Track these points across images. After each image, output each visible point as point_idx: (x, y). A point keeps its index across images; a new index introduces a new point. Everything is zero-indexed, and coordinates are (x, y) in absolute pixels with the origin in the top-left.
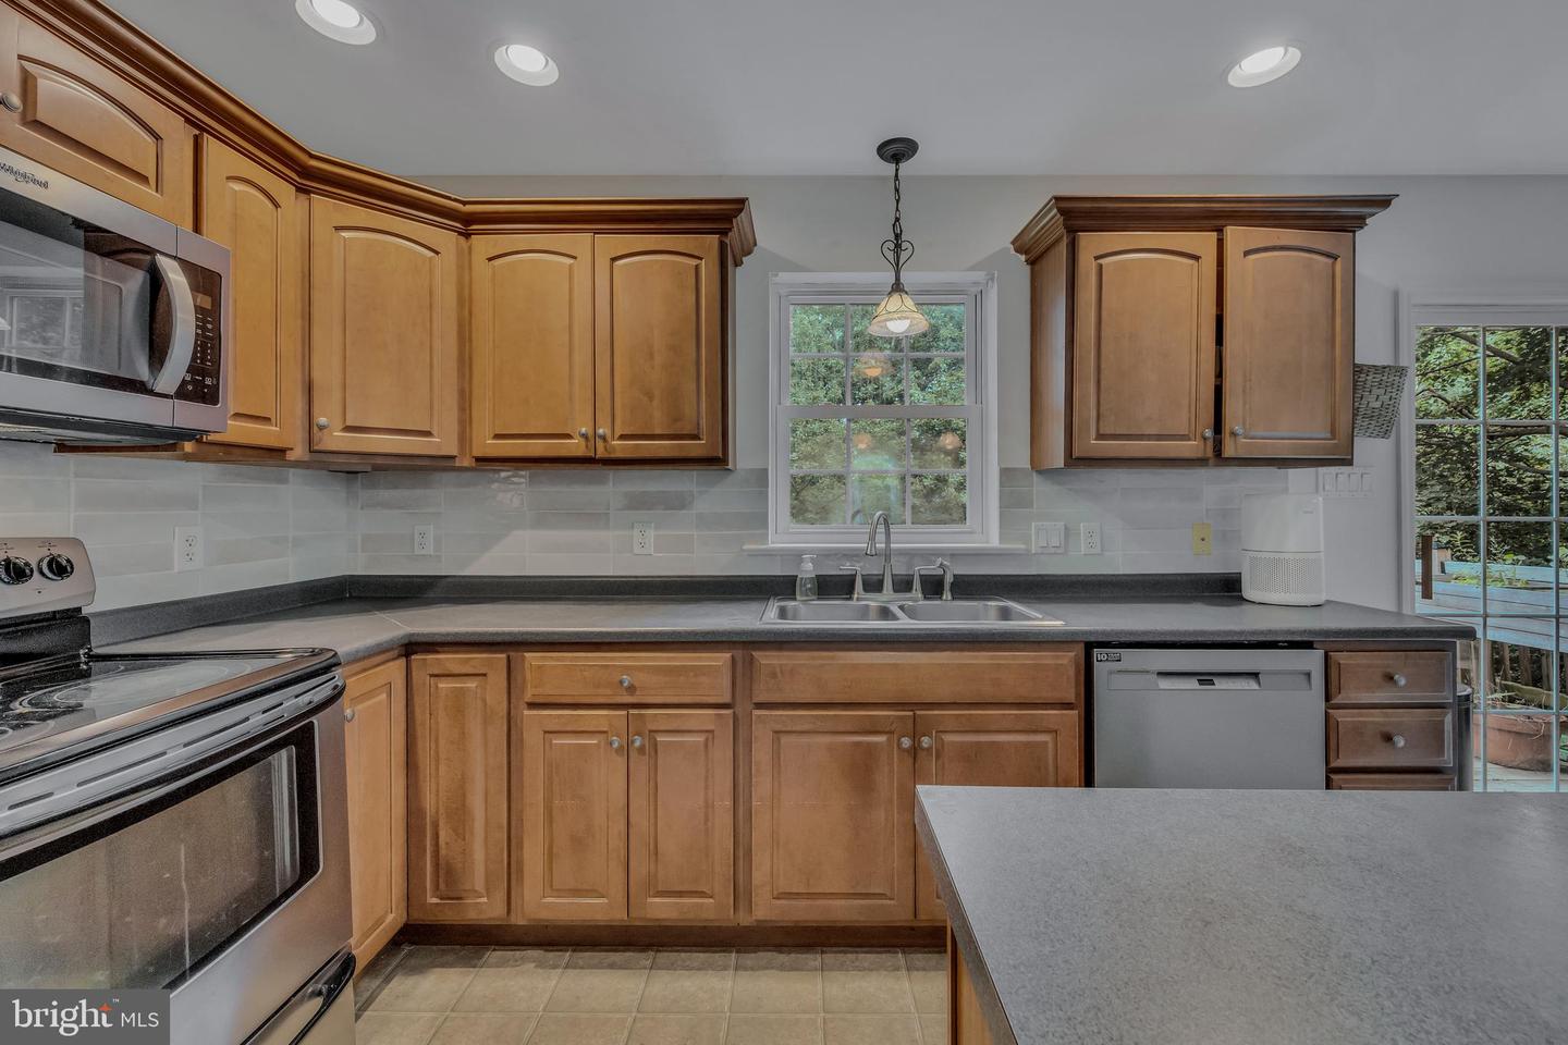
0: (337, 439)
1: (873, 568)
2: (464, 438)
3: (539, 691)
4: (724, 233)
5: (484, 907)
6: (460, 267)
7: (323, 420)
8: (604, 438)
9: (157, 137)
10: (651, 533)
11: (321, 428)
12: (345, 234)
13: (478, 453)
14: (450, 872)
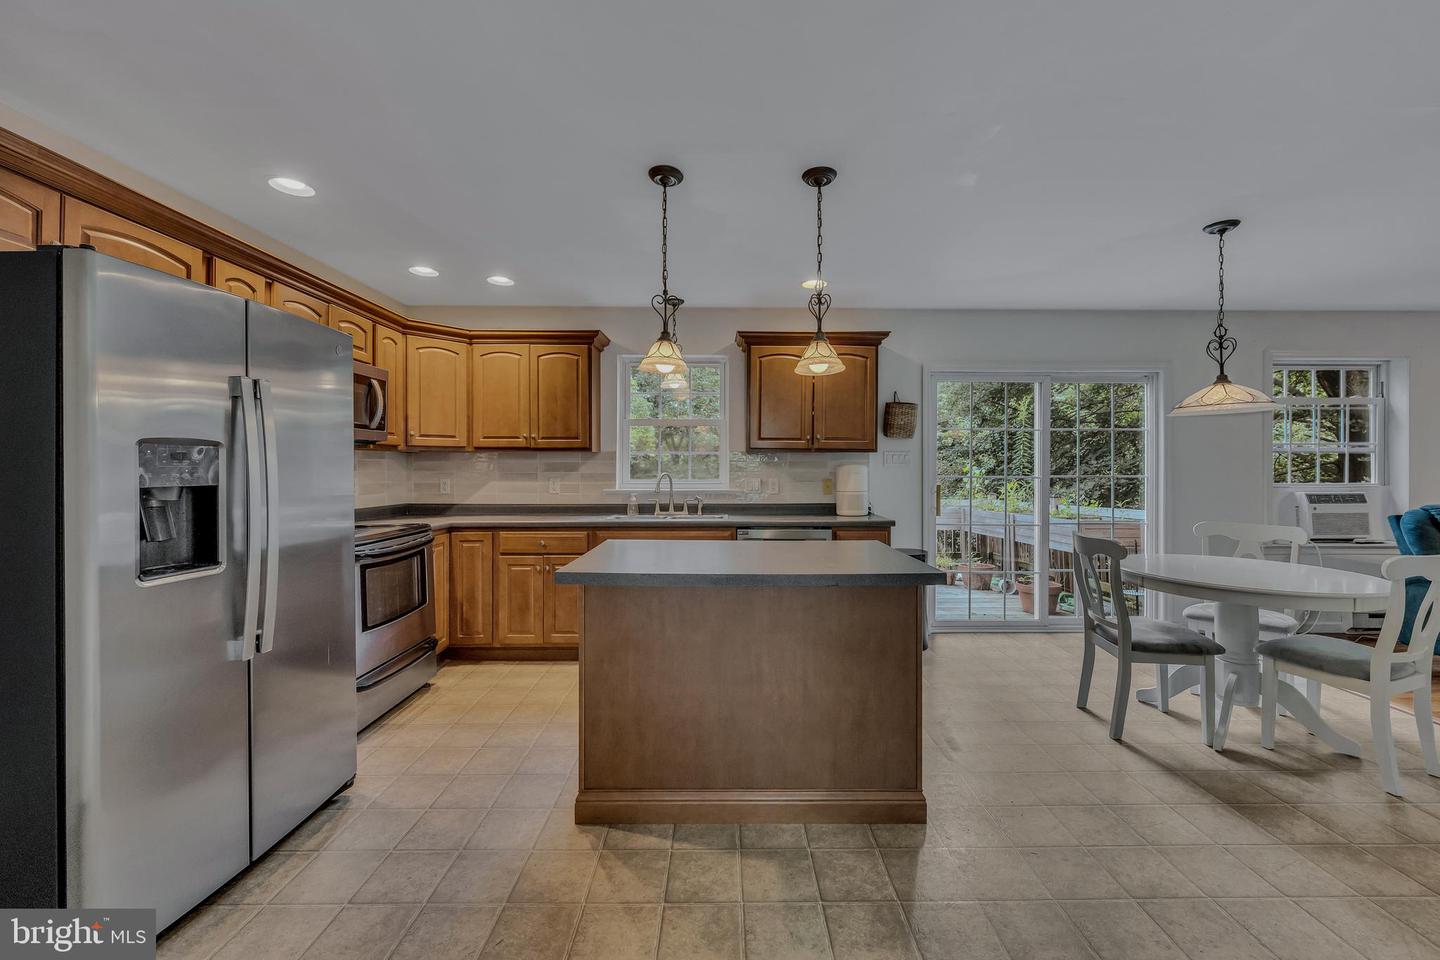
0: (417, 441)
1: (665, 501)
2: (470, 438)
3: (506, 547)
4: (590, 344)
5: (481, 638)
6: (468, 358)
7: (412, 433)
8: (534, 438)
9: (365, 332)
10: (558, 484)
11: (411, 436)
12: (421, 351)
13: (475, 445)
14: (468, 622)
